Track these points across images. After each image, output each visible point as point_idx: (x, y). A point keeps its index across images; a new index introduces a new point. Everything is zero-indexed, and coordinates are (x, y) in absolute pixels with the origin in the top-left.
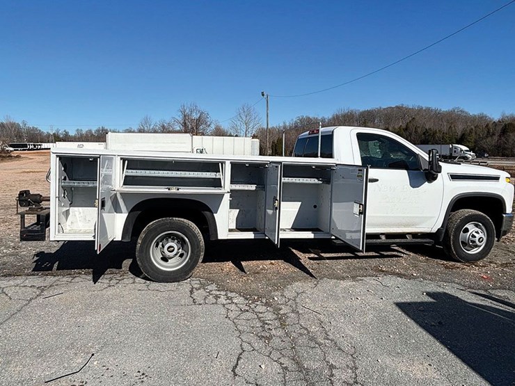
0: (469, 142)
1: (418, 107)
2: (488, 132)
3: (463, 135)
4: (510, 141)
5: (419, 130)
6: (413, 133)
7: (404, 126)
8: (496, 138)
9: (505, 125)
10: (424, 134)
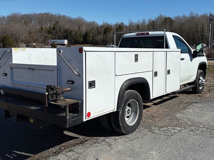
0: (90, 37)
1: (58, 15)
2: (98, 32)
3: (86, 33)
4: (108, 37)
5: (62, 29)
6: (59, 31)
7: (52, 27)
8: (102, 35)
9: (106, 28)
10: (65, 32)
